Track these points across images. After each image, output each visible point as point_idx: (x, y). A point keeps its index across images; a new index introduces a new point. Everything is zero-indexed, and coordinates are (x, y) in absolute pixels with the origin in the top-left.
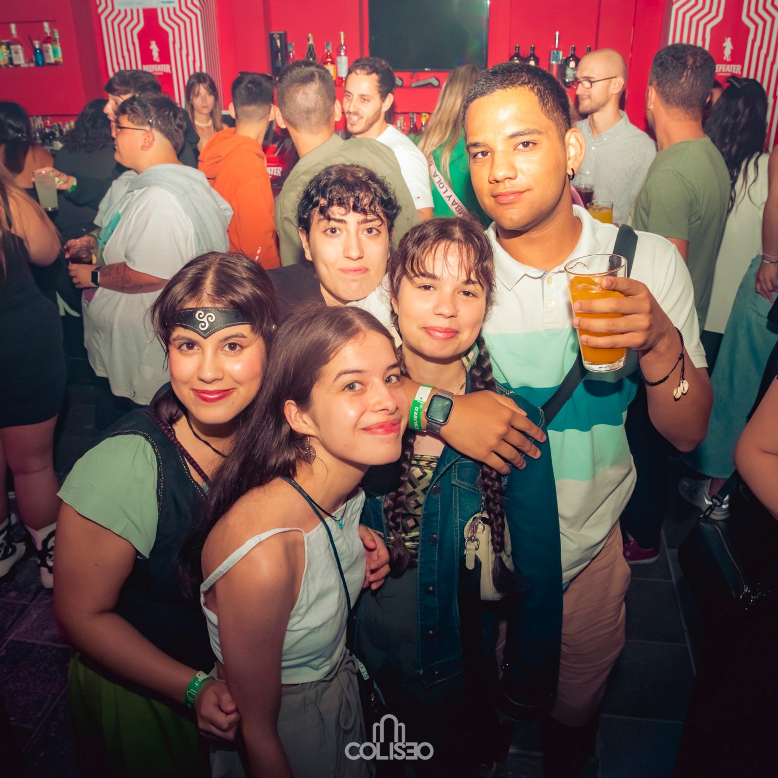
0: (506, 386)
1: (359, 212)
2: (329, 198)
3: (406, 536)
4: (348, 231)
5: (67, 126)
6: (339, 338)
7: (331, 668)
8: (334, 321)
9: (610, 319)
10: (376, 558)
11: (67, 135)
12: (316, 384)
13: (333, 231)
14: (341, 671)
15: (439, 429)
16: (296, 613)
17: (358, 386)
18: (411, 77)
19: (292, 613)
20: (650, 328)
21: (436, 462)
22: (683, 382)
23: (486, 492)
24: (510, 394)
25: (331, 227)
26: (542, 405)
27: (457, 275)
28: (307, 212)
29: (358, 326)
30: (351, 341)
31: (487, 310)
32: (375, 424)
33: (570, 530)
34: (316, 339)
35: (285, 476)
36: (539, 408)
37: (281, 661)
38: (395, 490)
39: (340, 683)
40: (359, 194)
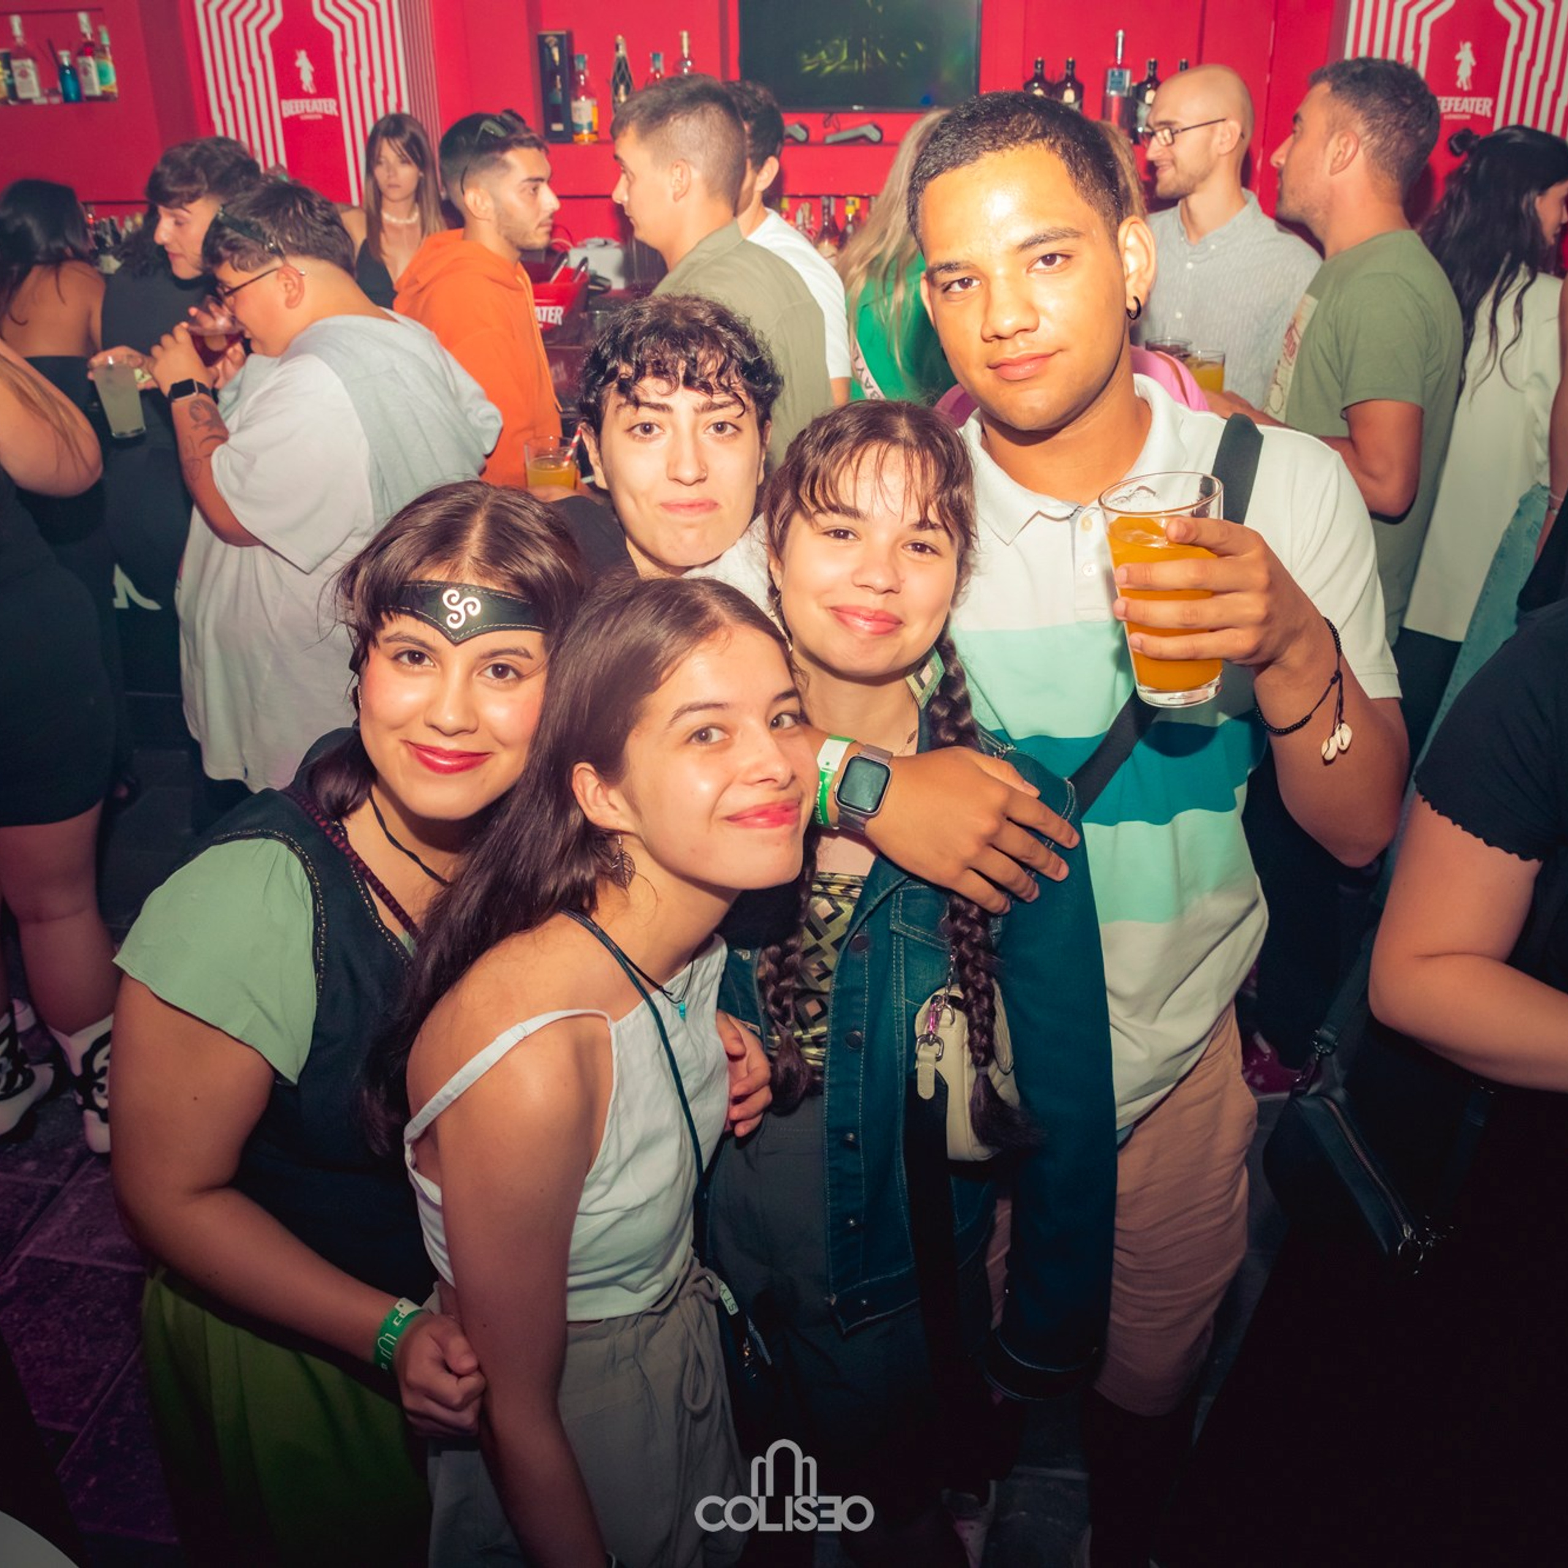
0: (1000, 736)
1: (697, 389)
2: (637, 363)
3: (804, 1034)
4: (675, 428)
5: (129, 225)
6: (678, 641)
7: (664, 1289)
8: (669, 607)
9: (1187, 602)
10: (745, 1074)
11: (128, 243)
12: (634, 731)
13: (647, 428)
14: (684, 1298)
15: (864, 825)
16: (596, 1180)
17: (716, 735)
18: (824, 123)
19: (588, 1178)
20: (1267, 620)
21: (861, 887)
22: (1340, 728)
23: (958, 947)
24: (1008, 752)
25: (642, 421)
26: (1072, 772)
27: (901, 511)
28: (595, 390)
29: (716, 616)
30: (703, 645)
31: (959, 583)
32: (750, 809)
33: (1132, 1021)
34: (633, 641)
35: (575, 911)
36: (1066, 779)
37: (565, 1274)
38: (779, 942)
39: (683, 1320)
40: (696, 353)
